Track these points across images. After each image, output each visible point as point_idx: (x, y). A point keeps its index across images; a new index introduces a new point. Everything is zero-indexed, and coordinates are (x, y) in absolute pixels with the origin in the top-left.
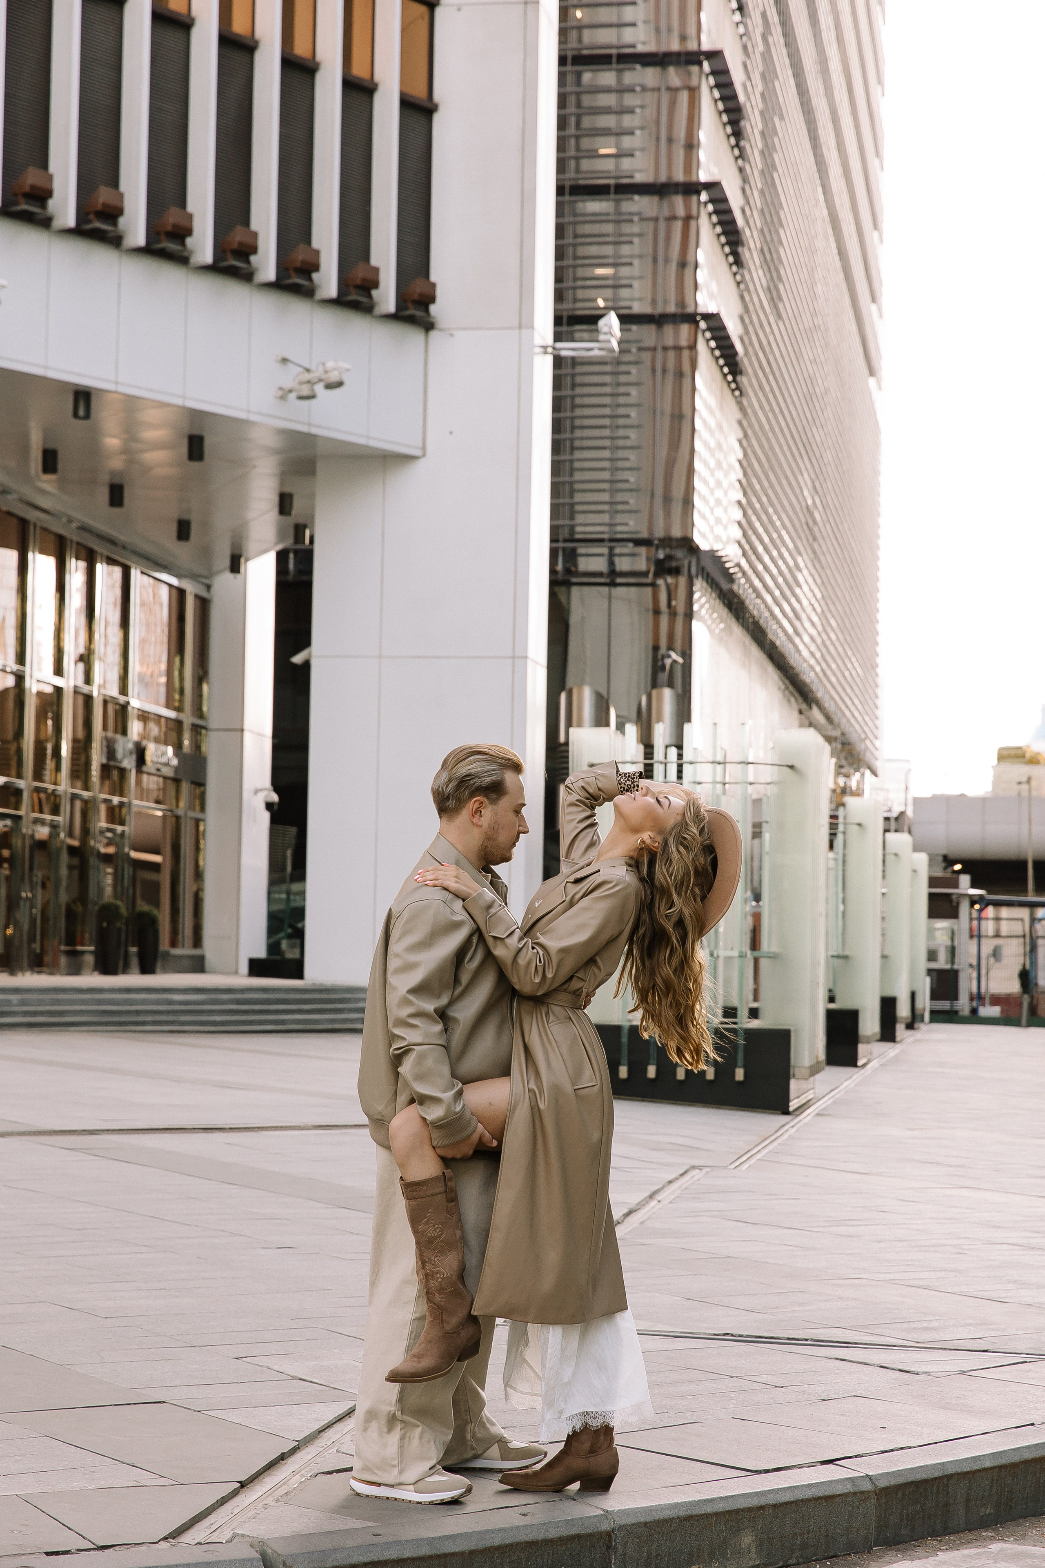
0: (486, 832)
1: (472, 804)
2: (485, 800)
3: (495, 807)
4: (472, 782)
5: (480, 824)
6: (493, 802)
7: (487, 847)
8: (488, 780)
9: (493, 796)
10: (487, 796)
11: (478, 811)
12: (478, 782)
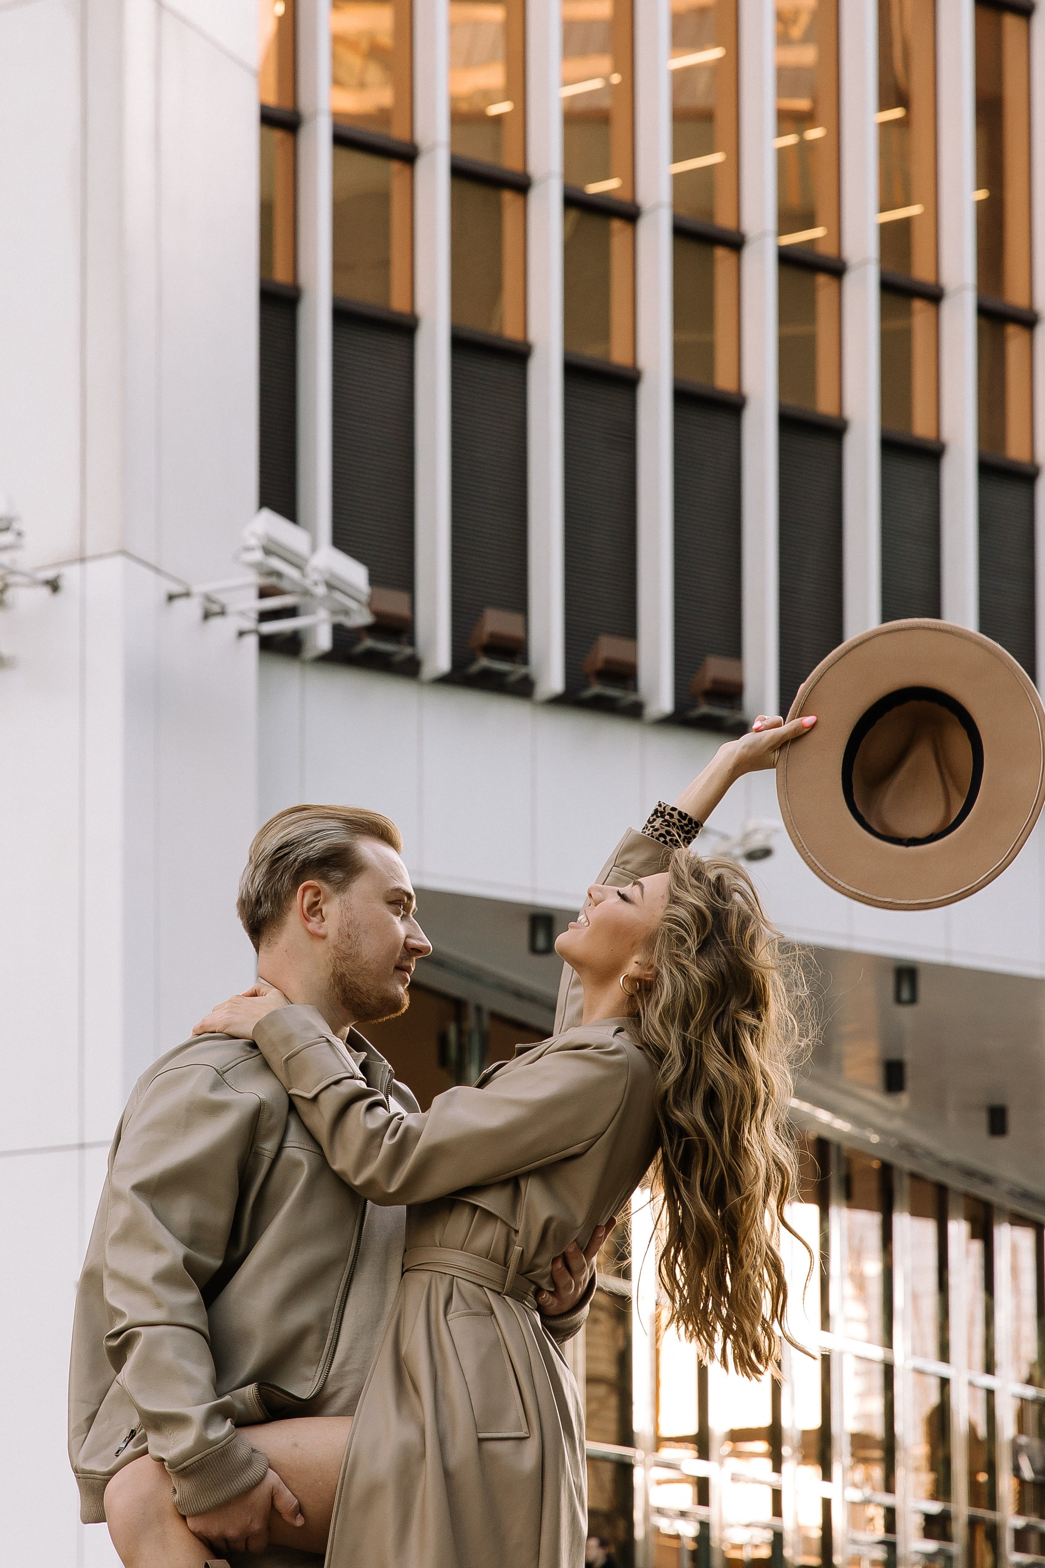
0: (335, 947)
1: (301, 900)
2: (325, 887)
3: (345, 897)
4: (292, 857)
5: (321, 931)
6: (341, 886)
7: (343, 975)
8: (320, 845)
9: (338, 875)
10: (325, 878)
11: (314, 909)
12: (302, 853)
